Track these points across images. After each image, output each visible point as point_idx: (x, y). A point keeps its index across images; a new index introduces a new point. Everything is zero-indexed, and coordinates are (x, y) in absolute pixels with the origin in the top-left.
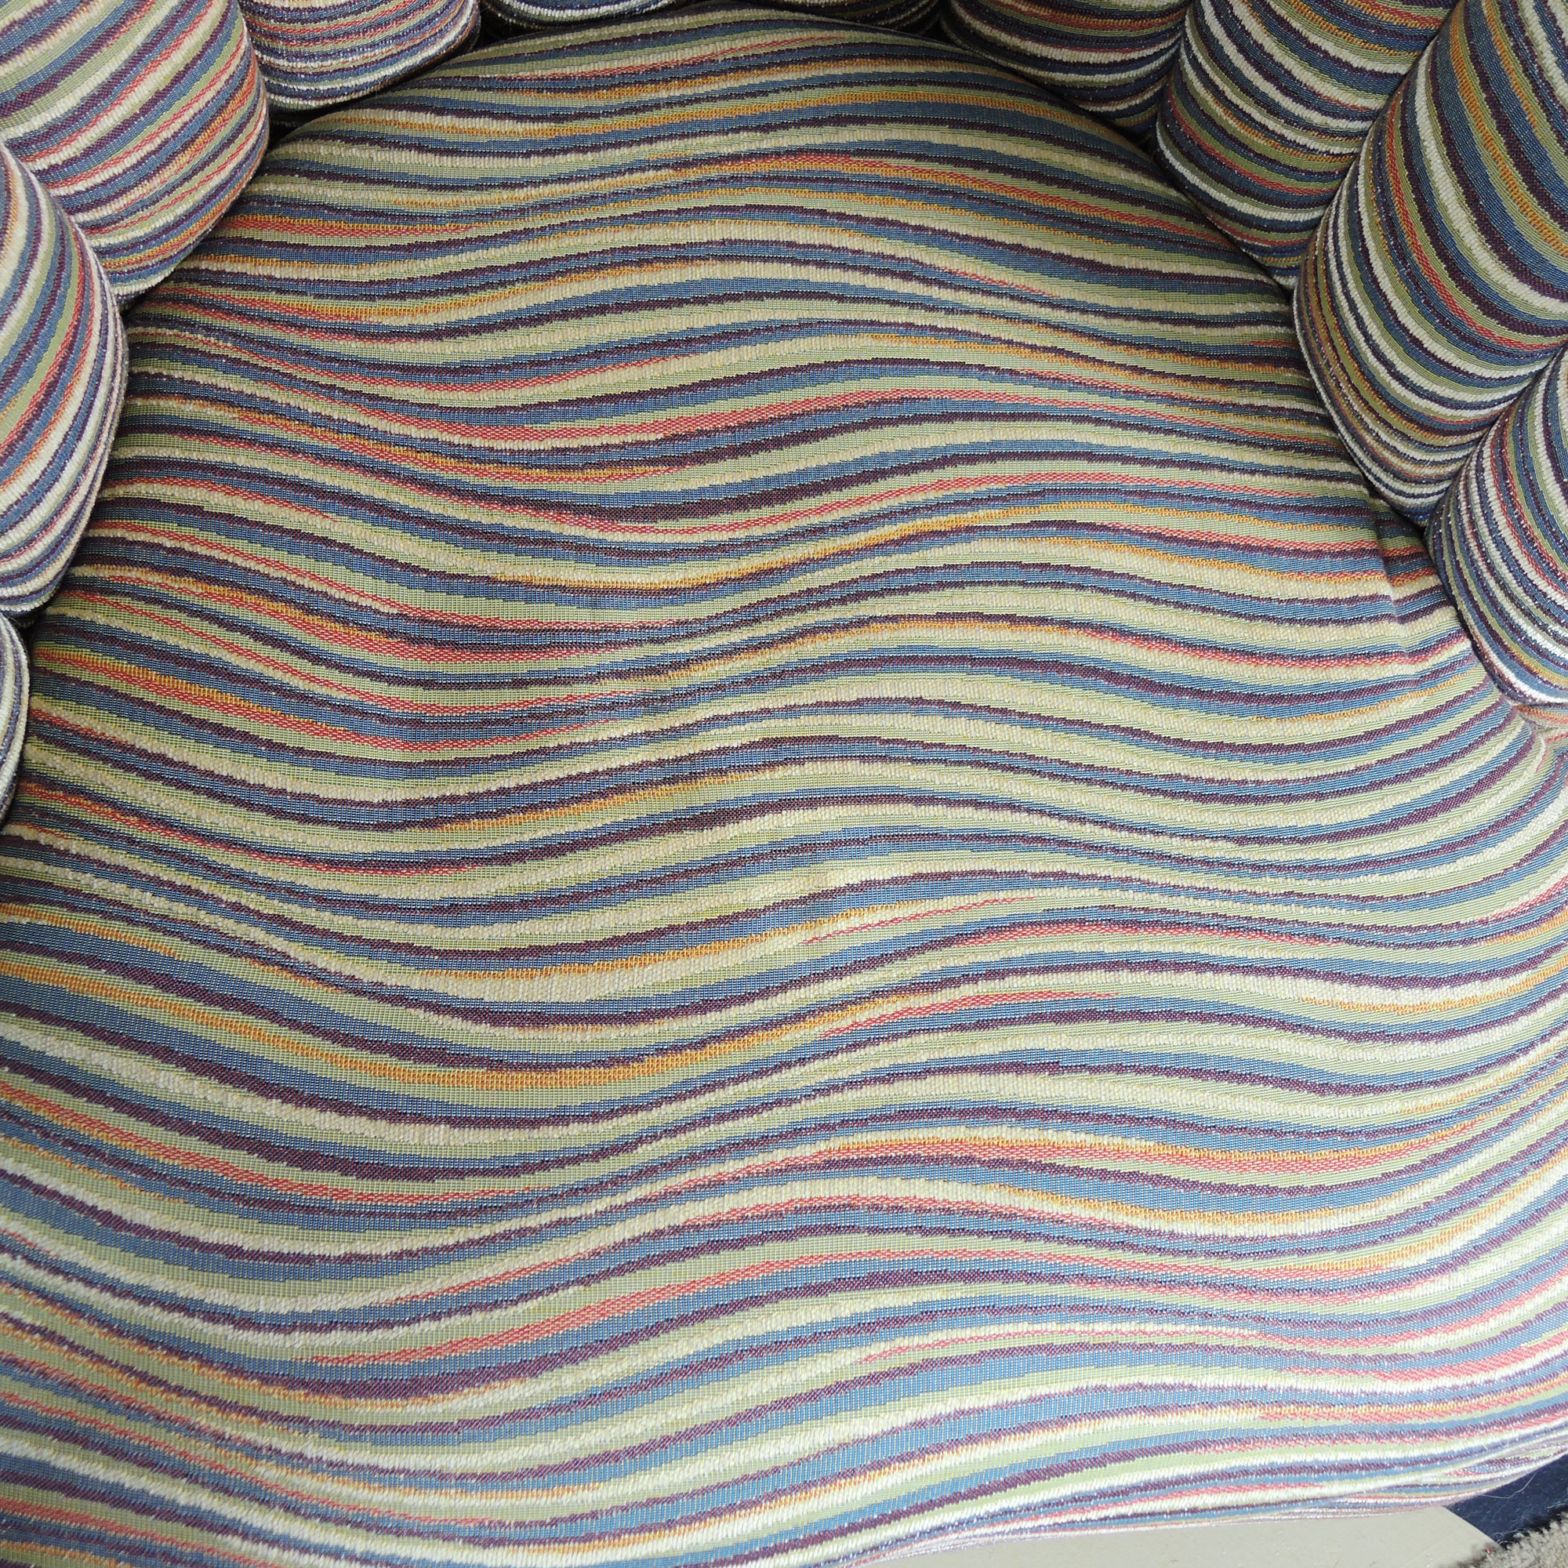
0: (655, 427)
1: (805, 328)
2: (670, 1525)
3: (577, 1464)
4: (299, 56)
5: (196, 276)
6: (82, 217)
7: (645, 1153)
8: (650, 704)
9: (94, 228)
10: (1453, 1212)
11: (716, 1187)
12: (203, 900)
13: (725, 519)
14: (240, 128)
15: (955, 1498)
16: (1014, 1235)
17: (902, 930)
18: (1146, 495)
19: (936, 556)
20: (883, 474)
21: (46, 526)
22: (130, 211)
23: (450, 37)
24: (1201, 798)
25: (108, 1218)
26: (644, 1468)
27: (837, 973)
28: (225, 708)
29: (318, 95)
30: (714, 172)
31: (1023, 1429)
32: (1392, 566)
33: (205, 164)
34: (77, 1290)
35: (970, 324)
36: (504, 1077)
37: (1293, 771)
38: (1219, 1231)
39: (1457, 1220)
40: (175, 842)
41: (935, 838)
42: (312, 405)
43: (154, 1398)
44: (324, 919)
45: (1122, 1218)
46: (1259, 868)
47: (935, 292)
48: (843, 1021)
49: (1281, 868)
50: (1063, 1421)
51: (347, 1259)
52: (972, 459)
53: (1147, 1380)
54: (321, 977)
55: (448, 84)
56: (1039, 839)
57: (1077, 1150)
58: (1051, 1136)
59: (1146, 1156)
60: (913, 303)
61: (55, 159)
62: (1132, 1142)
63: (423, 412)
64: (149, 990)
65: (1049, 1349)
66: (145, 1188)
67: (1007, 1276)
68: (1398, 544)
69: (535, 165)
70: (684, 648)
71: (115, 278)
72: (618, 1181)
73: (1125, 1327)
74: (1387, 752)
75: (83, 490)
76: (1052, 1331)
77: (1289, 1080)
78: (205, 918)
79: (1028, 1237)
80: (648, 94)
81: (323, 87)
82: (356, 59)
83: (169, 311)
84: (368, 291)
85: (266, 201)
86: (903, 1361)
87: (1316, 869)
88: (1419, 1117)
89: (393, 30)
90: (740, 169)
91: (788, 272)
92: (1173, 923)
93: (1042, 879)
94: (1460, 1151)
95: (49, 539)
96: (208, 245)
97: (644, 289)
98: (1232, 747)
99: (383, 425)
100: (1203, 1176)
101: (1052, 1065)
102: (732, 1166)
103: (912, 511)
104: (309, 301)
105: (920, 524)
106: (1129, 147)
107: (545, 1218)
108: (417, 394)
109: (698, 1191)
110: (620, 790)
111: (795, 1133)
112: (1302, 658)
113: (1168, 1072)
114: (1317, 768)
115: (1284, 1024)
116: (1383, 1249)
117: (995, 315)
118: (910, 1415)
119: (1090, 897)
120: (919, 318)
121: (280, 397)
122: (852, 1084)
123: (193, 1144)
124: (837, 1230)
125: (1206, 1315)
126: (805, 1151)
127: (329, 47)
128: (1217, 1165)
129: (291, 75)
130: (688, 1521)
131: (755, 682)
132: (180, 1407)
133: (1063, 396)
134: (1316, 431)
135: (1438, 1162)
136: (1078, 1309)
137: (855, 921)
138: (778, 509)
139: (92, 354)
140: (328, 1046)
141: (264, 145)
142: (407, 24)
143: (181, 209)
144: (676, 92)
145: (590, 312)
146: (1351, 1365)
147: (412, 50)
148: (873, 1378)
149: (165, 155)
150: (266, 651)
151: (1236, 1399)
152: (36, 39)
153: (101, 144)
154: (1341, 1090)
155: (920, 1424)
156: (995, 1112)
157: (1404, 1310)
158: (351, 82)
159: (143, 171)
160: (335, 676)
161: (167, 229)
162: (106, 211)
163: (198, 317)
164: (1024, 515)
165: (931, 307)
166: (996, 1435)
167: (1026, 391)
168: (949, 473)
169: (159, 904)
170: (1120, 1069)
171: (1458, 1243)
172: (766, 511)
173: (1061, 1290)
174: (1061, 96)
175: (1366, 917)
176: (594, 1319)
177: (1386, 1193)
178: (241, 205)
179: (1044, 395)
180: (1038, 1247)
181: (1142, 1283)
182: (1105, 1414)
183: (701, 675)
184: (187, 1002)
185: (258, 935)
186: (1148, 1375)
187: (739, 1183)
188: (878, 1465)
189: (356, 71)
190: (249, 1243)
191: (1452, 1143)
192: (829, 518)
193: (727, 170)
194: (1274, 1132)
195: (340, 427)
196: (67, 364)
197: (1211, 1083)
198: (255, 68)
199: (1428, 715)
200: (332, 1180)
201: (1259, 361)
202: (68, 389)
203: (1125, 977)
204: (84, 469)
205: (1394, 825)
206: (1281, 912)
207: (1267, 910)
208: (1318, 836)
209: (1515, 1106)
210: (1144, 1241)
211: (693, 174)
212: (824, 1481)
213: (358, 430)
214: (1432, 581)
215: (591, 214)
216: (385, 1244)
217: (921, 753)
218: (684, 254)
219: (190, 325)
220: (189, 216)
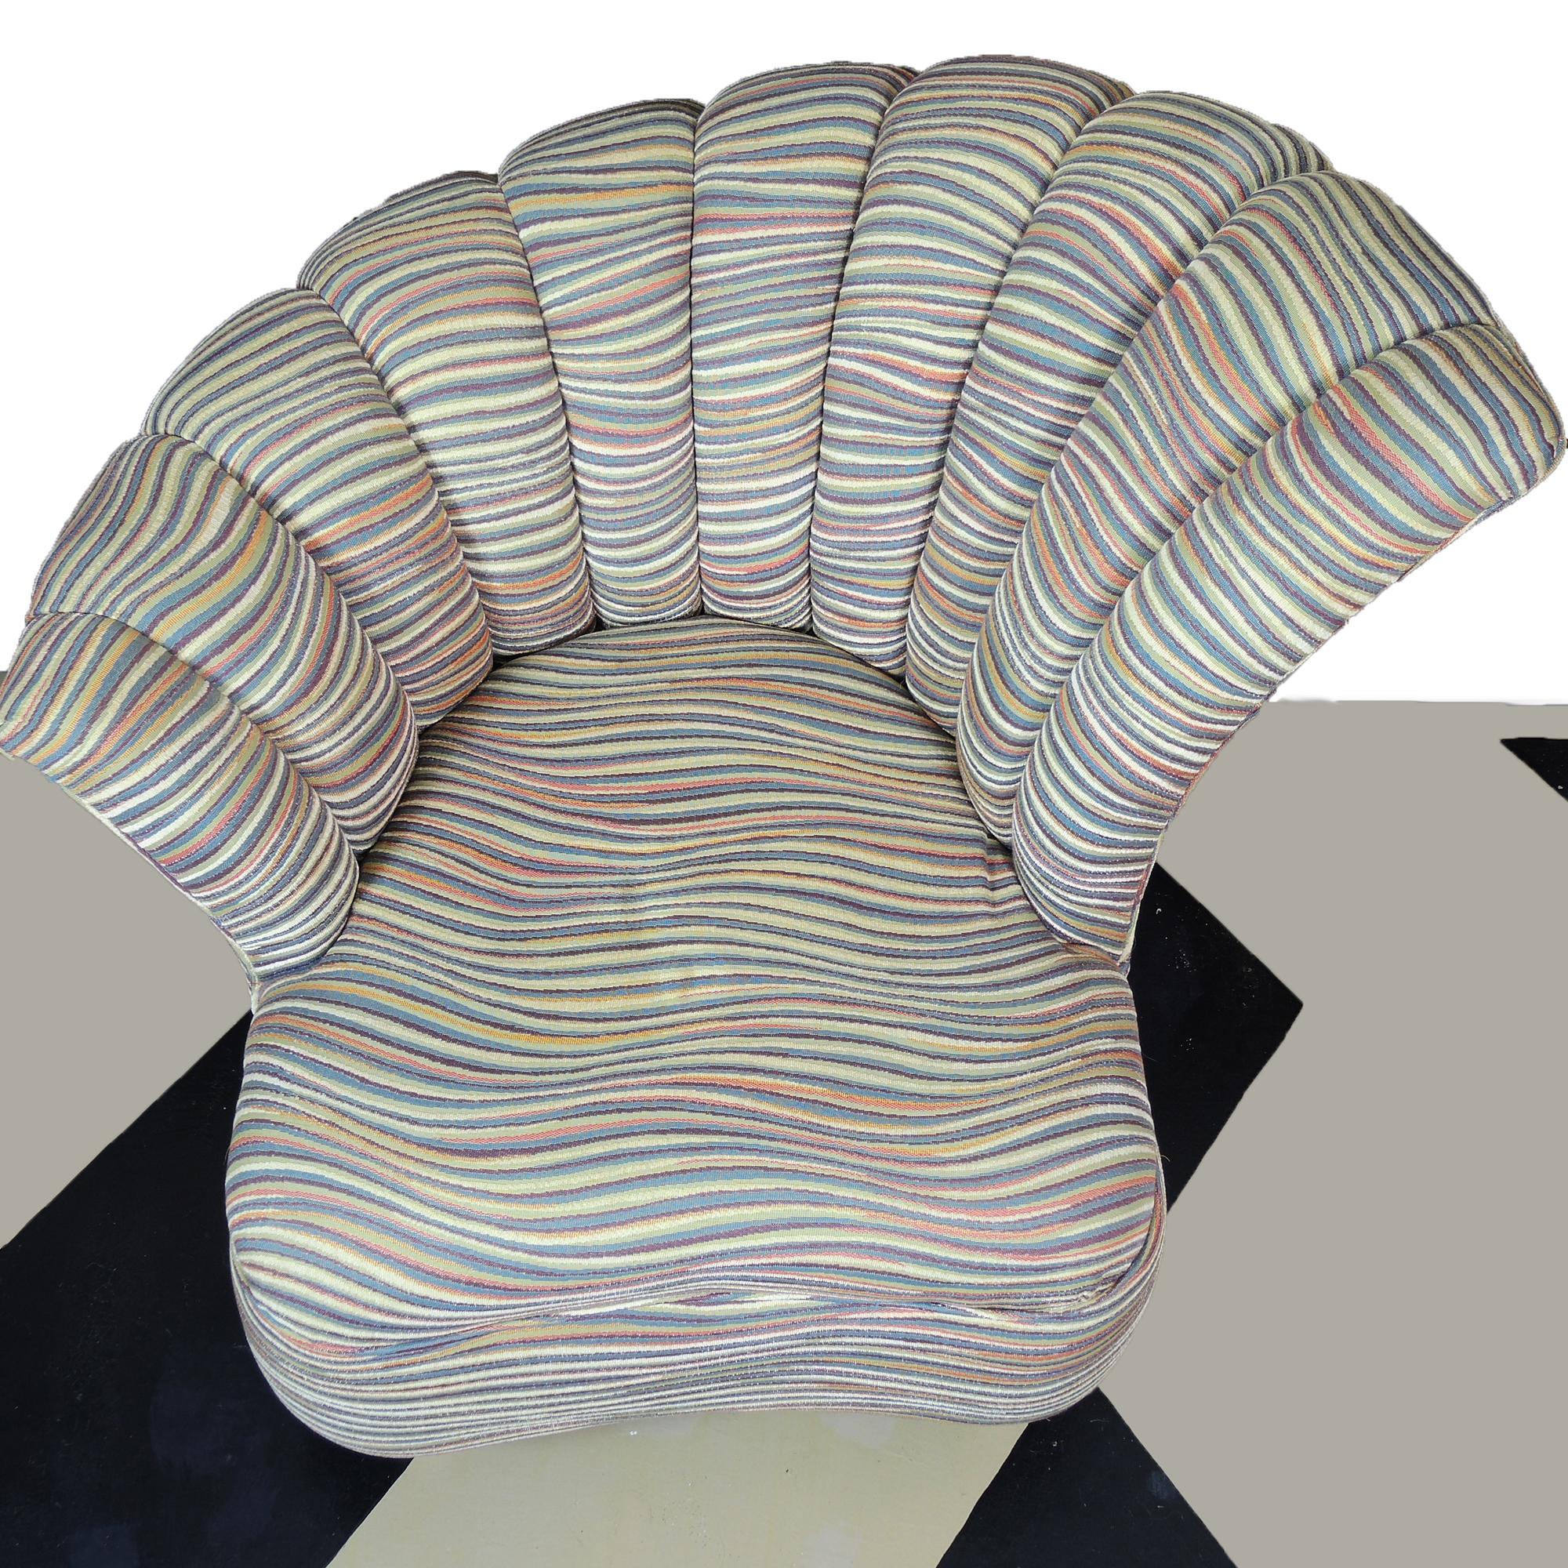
0: (646, 787)
1: (720, 750)
2: (586, 1229)
3: (549, 1194)
4: (507, 631)
5: (453, 719)
6: (407, 687)
7: (594, 1072)
8: (624, 899)
9: (411, 692)
10: (971, 1136)
11: (623, 1088)
12: (419, 962)
13: (670, 826)
14: (478, 657)
15: (718, 1237)
16: (755, 1119)
17: (725, 996)
18: (872, 828)
19: (766, 847)
20: (747, 812)
21: (375, 807)
22: (426, 687)
23: (578, 627)
24: (876, 954)
25: (363, 1079)
26: (577, 1199)
27: (692, 1010)
28: (440, 888)
29: (515, 649)
30: (688, 685)
31: (749, 1204)
32: (991, 867)
33: (460, 670)
34: (346, 1107)
35: (799, 752)
36: (537, 1038)
37: (922, 947)
38: (852, 1128)
39: (973, 1140)
40: (411, 939)
41: (747, 960)
42: (494, 772)
43: (371, 1150)
44: (469, 973)
45: (806, 1118)
46: (898, 985)
47: (784, 738)
48: (692, 1029)
49: (910, 986)
50: (770, 1203)
51: (460, 1101)
52: (790, 808)
53: (811, 1189)
54: (465, 995)
55: (573, 646)
56: (796, 965)
57: (791, 1088)
58: (779, 1081)
59: (822, 1093)
60: (772, 742)
61: (398, 661)
62: (816, 1088)
63: (544, 777)
64: (392, 995)
65: (766, 1169)
66: (379, 1069)
67: (749, 1136)
68: (999, 858)
69: (608, 680)
70: (644, 877)
71: (419, 717)
72: (581, 1082)
73: (803, 1163)
74: (971, 942)
75: (392, 797)
76: (767, 1161)
77: (896, 1071)
78: (419, 969)
79: (761, 1121)
80: (664, 652)
81: (518, 645)
82: (531, 634)
83: (438, 733)
84: (525, 728)
85: (487, 690)
86: (697, 1166)
87: (927, 987)
88: (959, 1094)
89: (550, 621)
90: (701, 684)
91: (717, 727)
92: (854, 1003)
93: (794, 980)
94: (979, 1111)
95: (375, 814)
96: (459, 707)
97: (648, 732)
98: (896, 935)
99: (524, 782)
100: (848, 1105)
101: (785, 1054)
102: (632, 1080)
103: (759, 828)
104: (499, 730)
105: (761, 833)
106: (891, 682)
107: (548, 1093)
108: (540, 770)
109: (613, 1089)
110: (607, 931)
111: (662, 1070)
112: (937, 901)
113: (839, 1062)
114: (935, 946)
115: (898, 1048)
116: (933, 1147)
117: (811, 749)
118: (699, 1190)
119: (816, 990)
120: (774, 749)
121: (481, 768)
122: (692, 1053)
123: (403, 1053)
124: (675, 1109)
125: (842, 1163)
126: (665, 1077)
127: (521, 627)
128: (856, 1101)
129: (503, 639)
130: (594, 1228)
131: (675, 893)
132: (381, 1154)
133: (839, 784)
134: (963, 807)
135: (965, 1114)
136: (782, 1153)
137: (704, 990)
138: (696, 823)
139: (403, 739)
140: (464, 1021)
141: (489, 668)
142: (556, 620)
143: (448, 689)
144: (676, 651)
145: (623, 740)
146: (913, 1197)
147: (559, 632)
148: (683, 1172)
149: (444, 664)
150: (461, 867)
151: (853, 1204)
152: (397, 613)
153: (418, 656)
154: (921, 1077)
155: (703, 1195)
156: (755, 1070)
157: (941, 1176)
158: (531, 644)
159: (434, 670)
160: (489, 879)
161: (442, 697)
162: (417, 685)
163: (450, 735)
164: (812, 833)
165: (780, 744)
166: (738, 1205)
167: (821, 781)
168: (779, 813)
169: (401, 963)
170: (816, 1058)
171: (972, 1151)
172: (690, 824)
173: (773, 1144)
174: (859, 659)
175: (948, 1009)
176: (562, 1134)
177: (938, 1123)
178: (475, 692)
179: (830, 783)
180: (765, 1125)
181: (812, 1145)
182: (789, 1202)
183: (649, 888)
184: (408, 1001)
185: (441, 977)
186: (812, 1187)
187: (634, 1087)
188: (682, 1212)
189: (533, 639)
190: (419, 1092)
191: (976, 1107)
192: (718, 828)
193: (695, 684)
194: (887, 1091)
195: (504, 781)
196: (393, 740)
197: (858, 1068)
198: (486, 636)
199: (996, 929)
200: (459, 1070)
201: (938, 775)
202: (392, 750)
203: (825, 1022)
204: (394, 787)
205: (970, 973)
206: (905, 1003)
207: (899, 1002)
208: (929, 974)
209: (1012, 1097)
210: (815, 1128)
211: (678, 685)
212: (657, 1216)
213: (513, 783)
214: (1011, 874)
215: (629, 700)
216: (475, 1096)
217: (745, 926)
218: (670, 718)
219: (446, 738)
220: (451, 692)
